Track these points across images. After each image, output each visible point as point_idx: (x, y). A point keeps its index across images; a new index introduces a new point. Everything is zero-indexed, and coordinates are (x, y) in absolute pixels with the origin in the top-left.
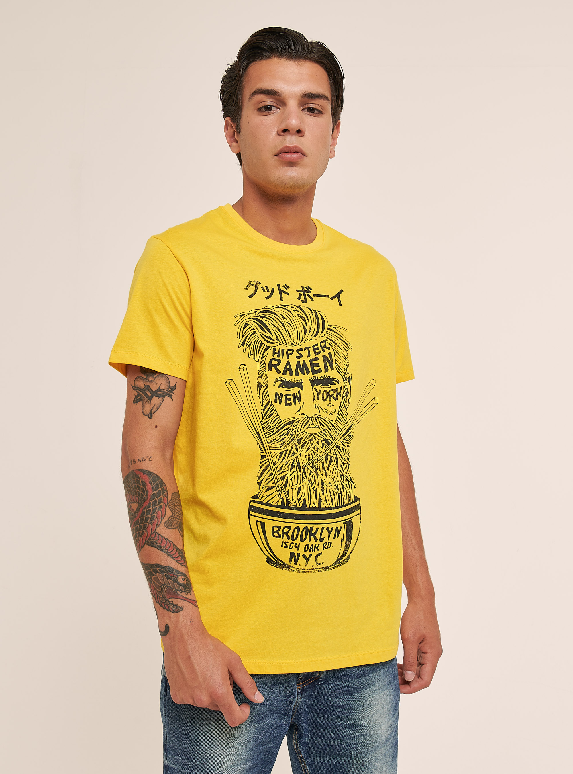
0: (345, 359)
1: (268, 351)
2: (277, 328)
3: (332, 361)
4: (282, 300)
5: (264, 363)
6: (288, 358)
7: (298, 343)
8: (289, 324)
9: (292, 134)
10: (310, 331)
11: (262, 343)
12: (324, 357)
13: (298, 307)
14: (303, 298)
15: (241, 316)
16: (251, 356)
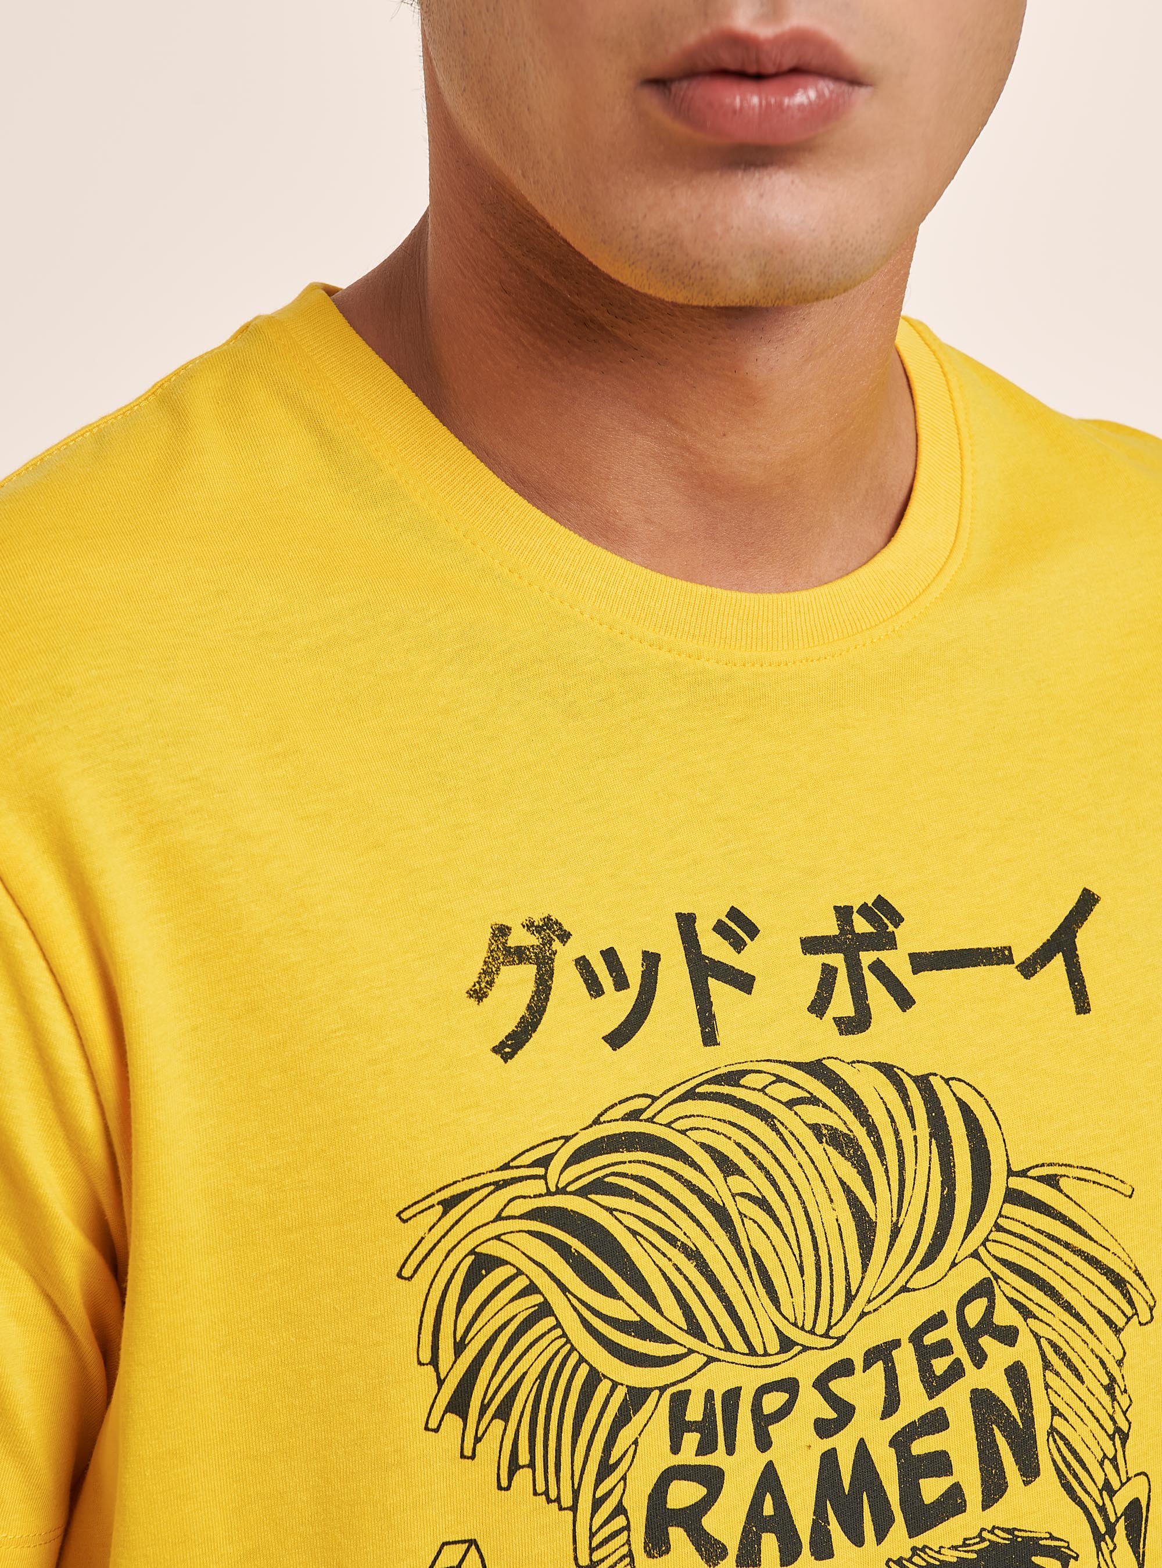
0: (1109, 1389)
1: (638, 1419)
2: (684, 1249)
3: (1029, 1420)
4: (710, 1038)
5: (620, 1510)
6: (764, 1442)
7: (821, 1329)
8: (762, 1203)
10: (895, 1231)
11: (594, 1378)
12: (983, 1401)
13: (817, 1069)
14: (842, 1004)
15: (448, 1205)
16: (523, 1476)
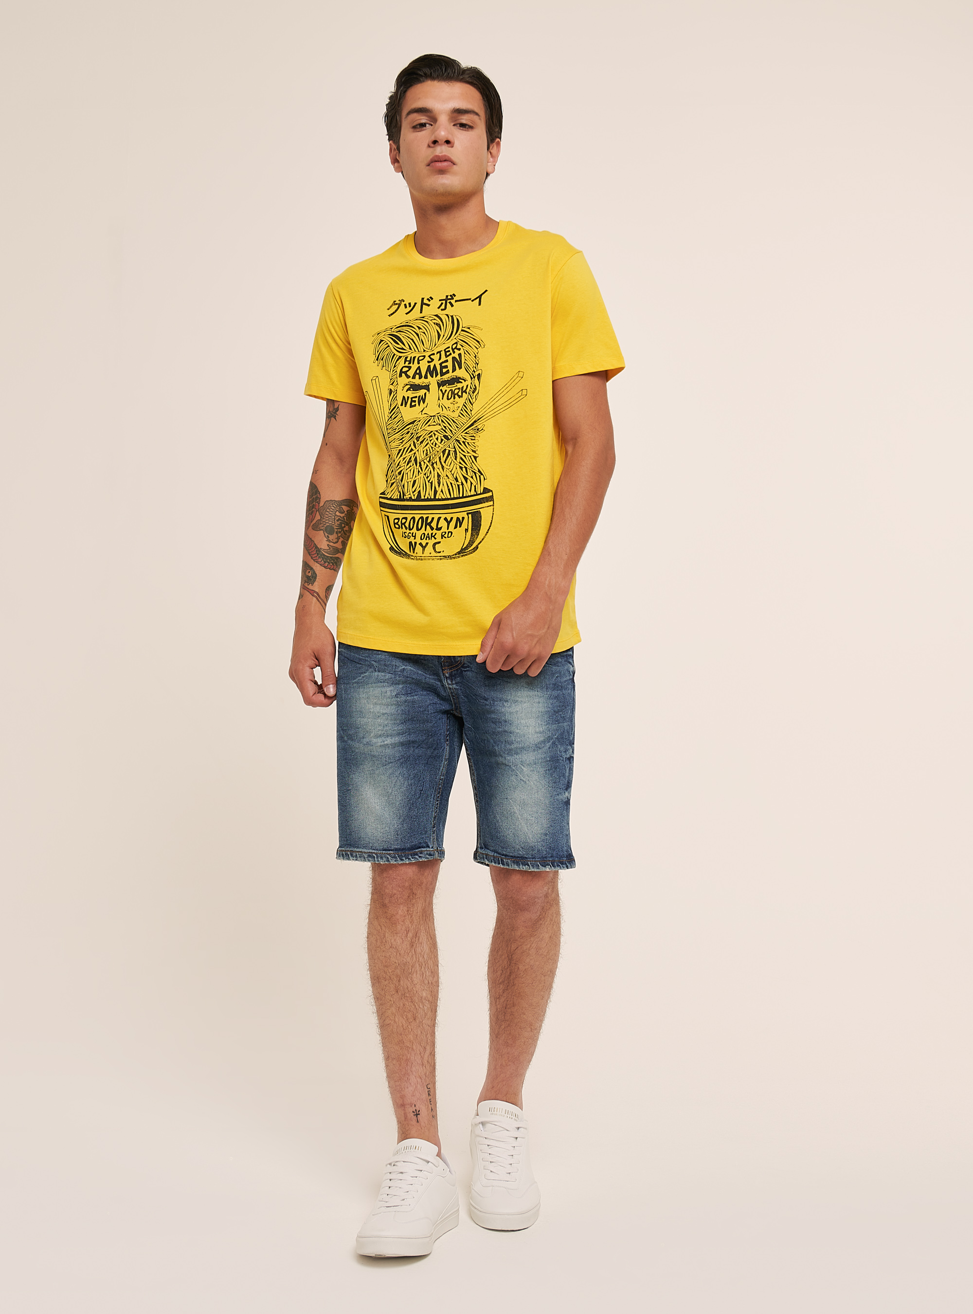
0: (475, 357)
1: (400, 360)
2: (411, 339)
3: (461, 361)
4: (421, 312)
5: (396, 371)
6: (419, 363)
7: (430, 349)
8: (424, 333)
9: (441, 145)
10: (444, 336)
11: (394, 355)
12: (454, 358)
13: (436, 316)
14: (443, 307)
15: (378, 334)
16: (384, 367)
